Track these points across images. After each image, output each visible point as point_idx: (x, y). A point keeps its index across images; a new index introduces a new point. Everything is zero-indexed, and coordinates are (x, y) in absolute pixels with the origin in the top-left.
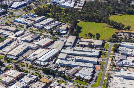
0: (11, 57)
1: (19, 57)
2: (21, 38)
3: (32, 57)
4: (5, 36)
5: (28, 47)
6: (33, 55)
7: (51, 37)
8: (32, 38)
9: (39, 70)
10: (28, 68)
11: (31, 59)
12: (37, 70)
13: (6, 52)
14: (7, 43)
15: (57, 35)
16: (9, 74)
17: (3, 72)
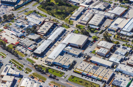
0: (93, 27)
1: (100, 27)
2: (93, 6)
3: (114, 28)
4: (75, 4)
5: (105, 16)
6: (114, 25)
7: (122, 6)
8: (104, 6)
9: (128, 41)
10: (115, 39)
11: (114, 29)
12: (125, 41)
13: (86, 21)
14: (82, 12)
15: (126, 3)
16: (101, 46)
17: (93, 43)
